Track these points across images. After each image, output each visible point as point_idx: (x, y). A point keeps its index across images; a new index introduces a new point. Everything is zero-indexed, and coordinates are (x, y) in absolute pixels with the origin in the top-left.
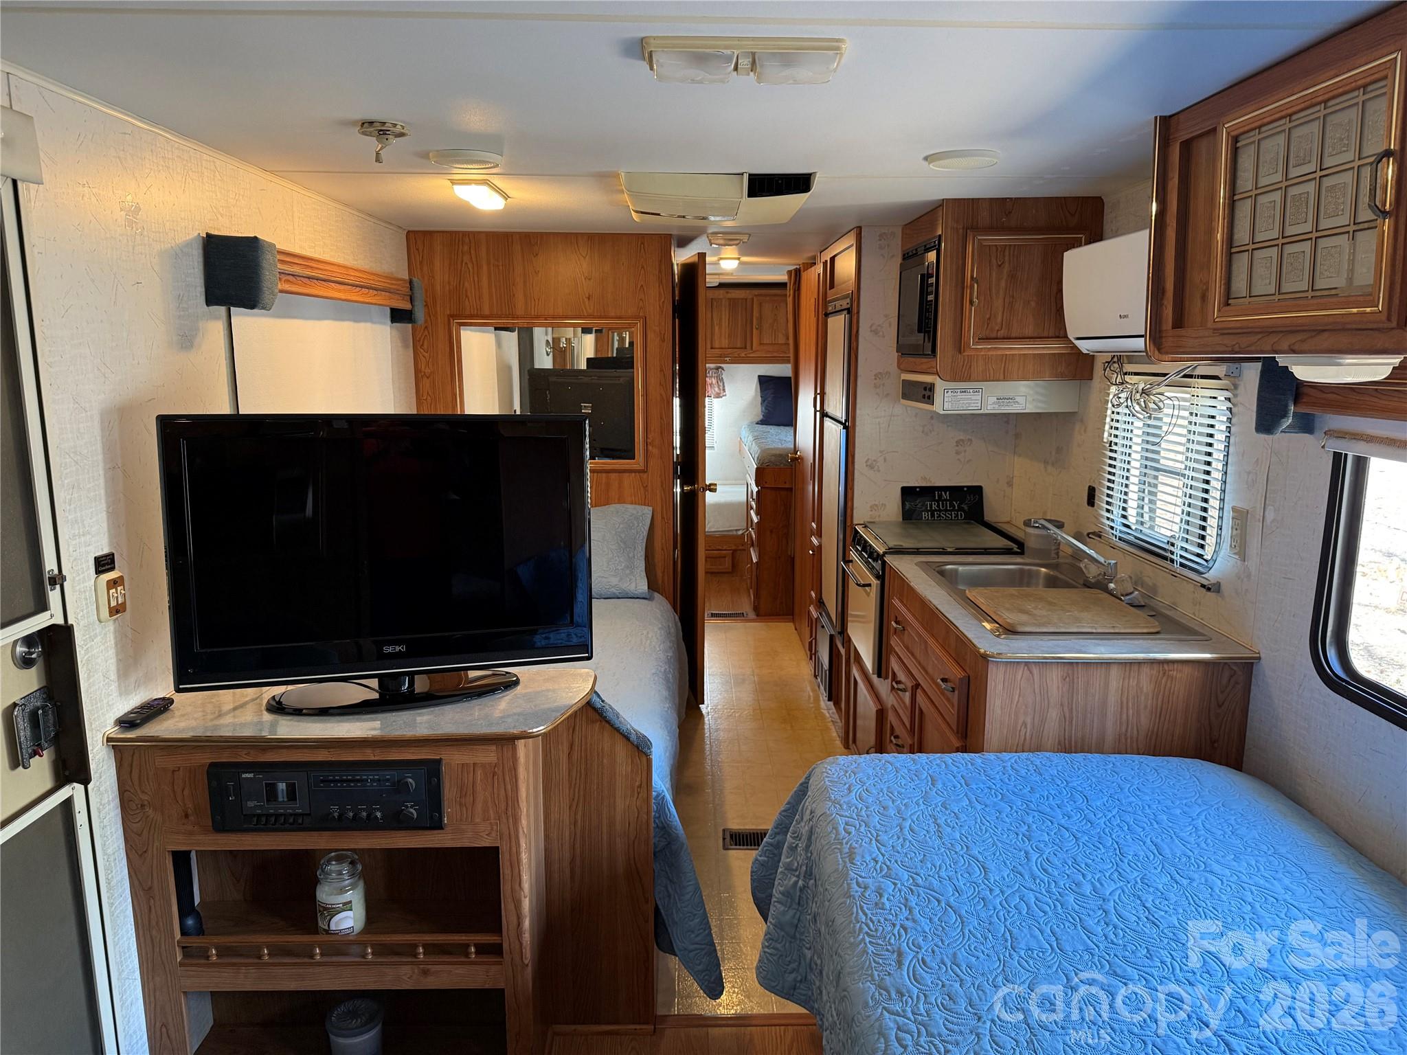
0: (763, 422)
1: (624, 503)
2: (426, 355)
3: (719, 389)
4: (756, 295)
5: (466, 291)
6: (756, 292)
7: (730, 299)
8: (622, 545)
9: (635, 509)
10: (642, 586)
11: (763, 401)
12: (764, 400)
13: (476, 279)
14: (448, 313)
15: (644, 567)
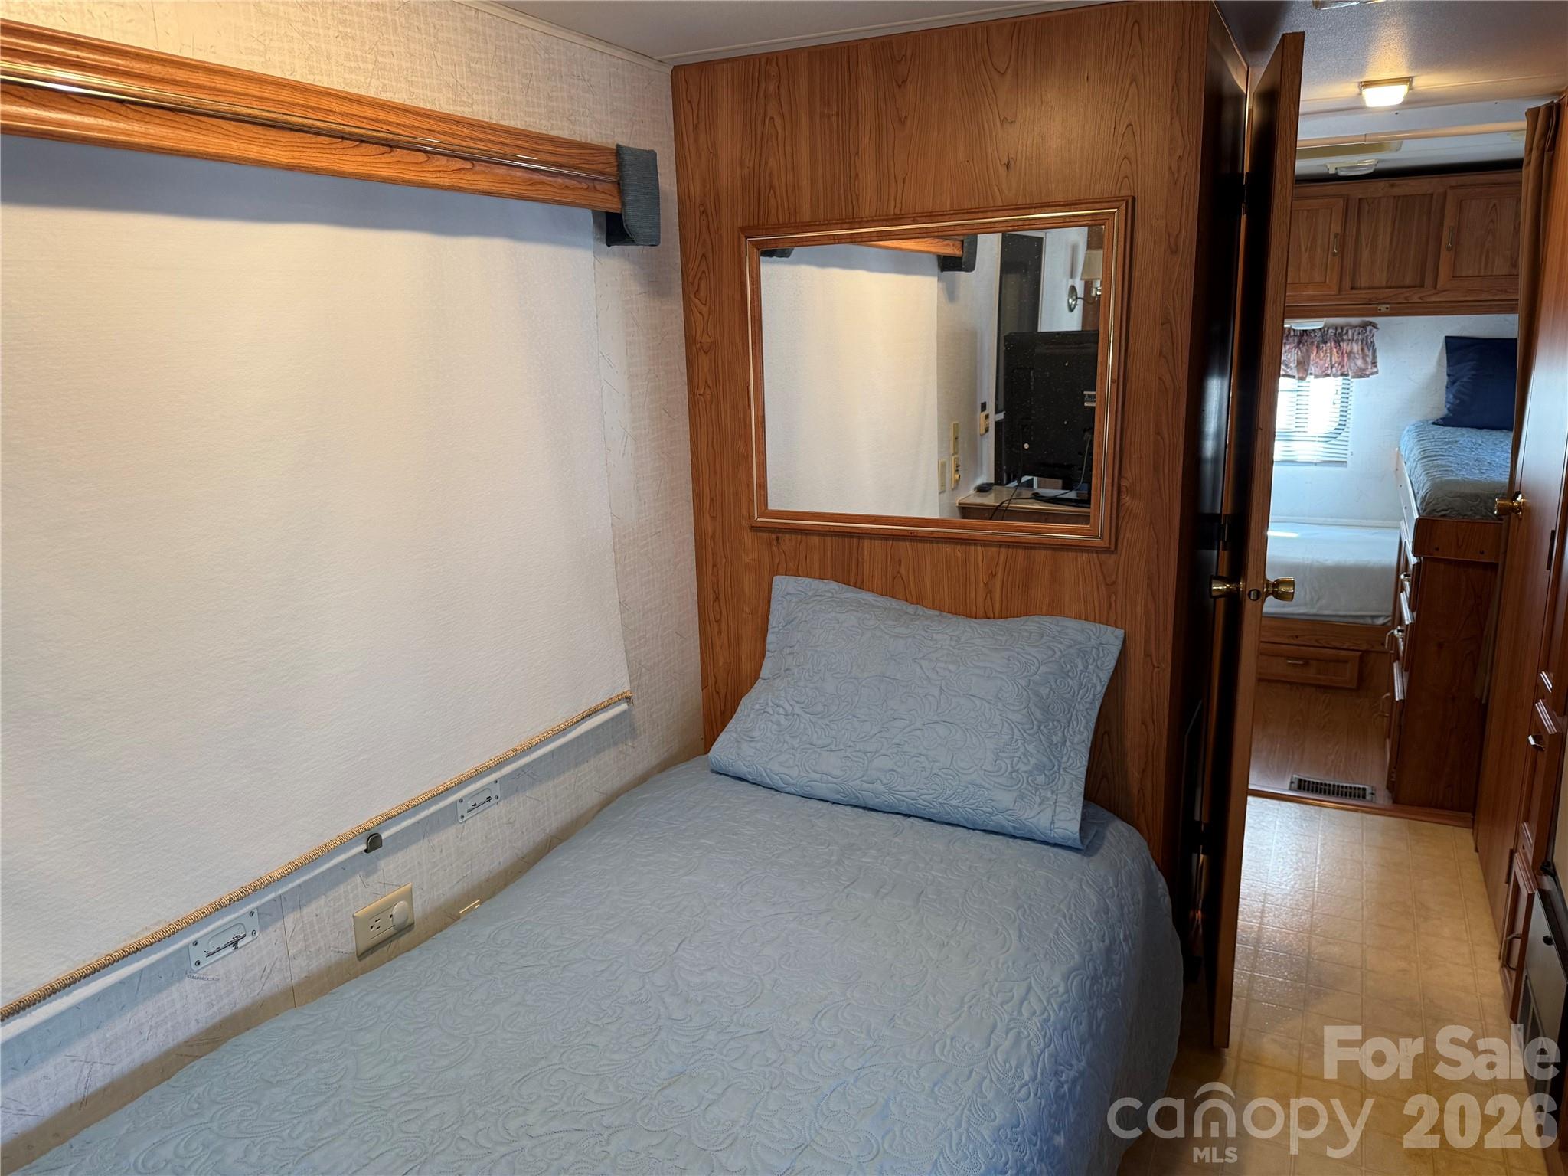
0: (1445, 422)
1: (1062, 614)
2: (705, 309)
3: (1365, 362)
4: (1452, 187)
5: (771, 174)
6: (1454, 180)
7: (1397, 198)
8: (1038, 714)
9: (1082, 631)
10: (1068, 822)
11: (1452, 383)
12: (1453, 379)
13: (788, 148)
14: (740, 224)
15: (1084, 770)
